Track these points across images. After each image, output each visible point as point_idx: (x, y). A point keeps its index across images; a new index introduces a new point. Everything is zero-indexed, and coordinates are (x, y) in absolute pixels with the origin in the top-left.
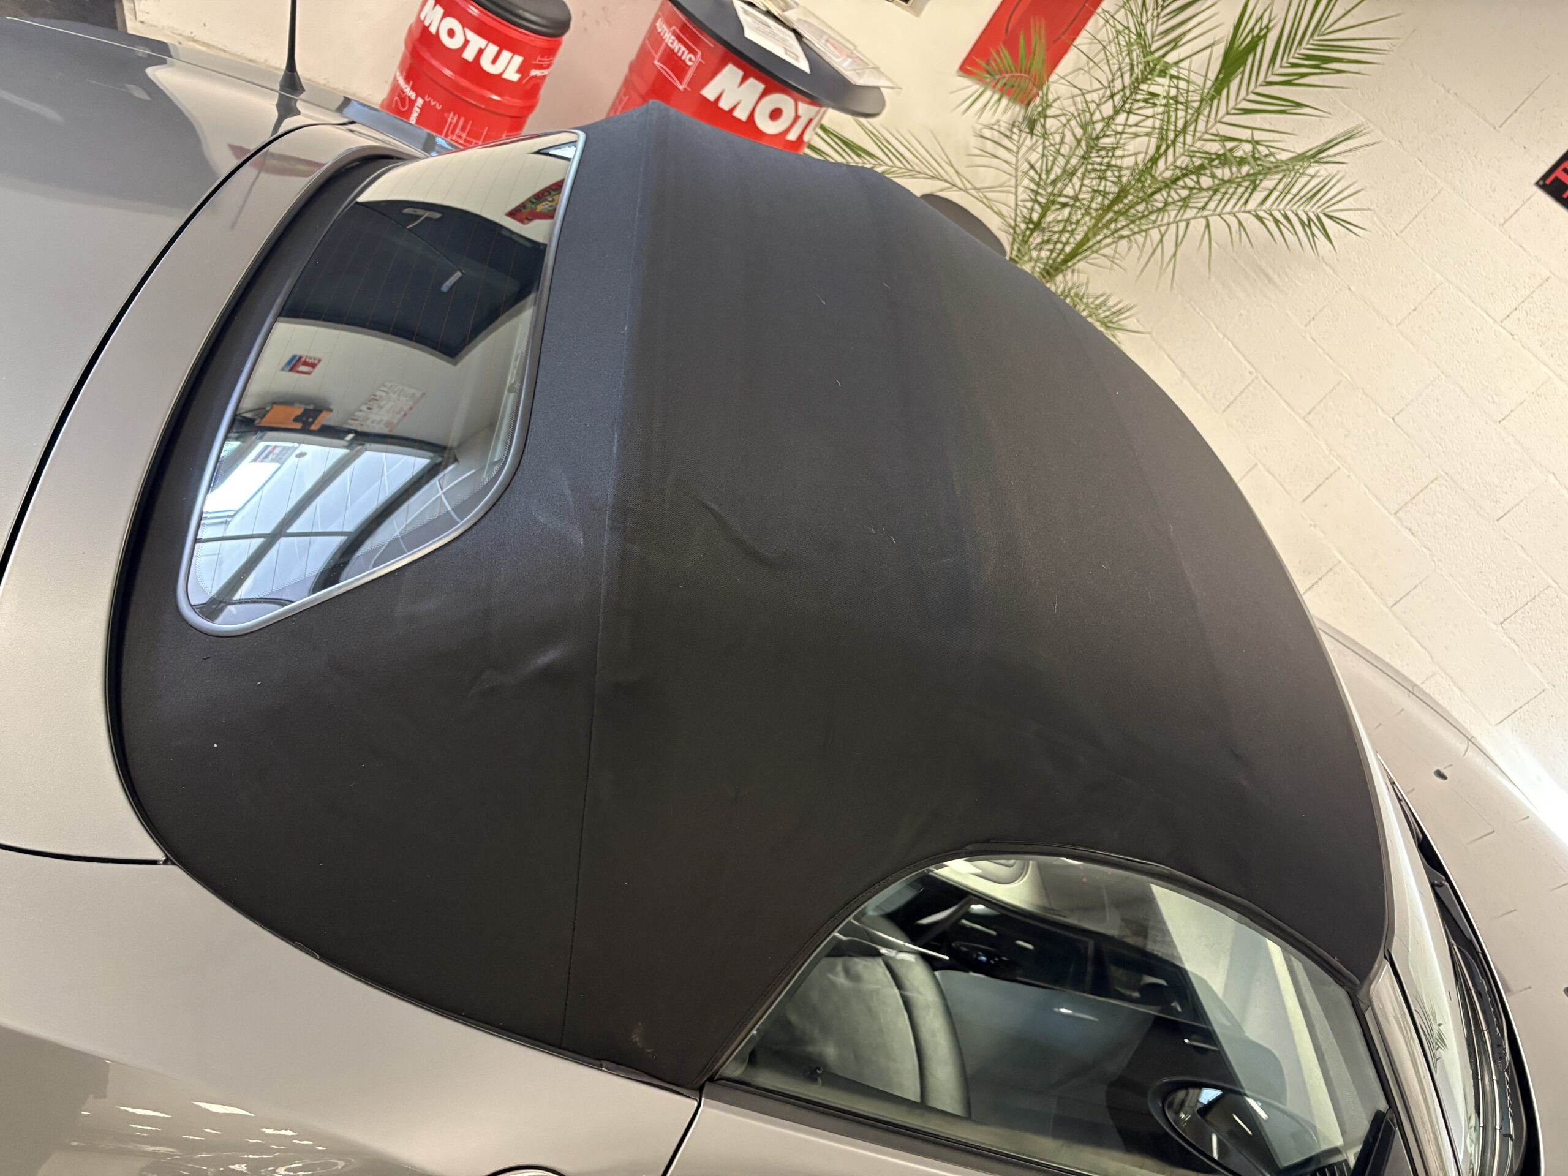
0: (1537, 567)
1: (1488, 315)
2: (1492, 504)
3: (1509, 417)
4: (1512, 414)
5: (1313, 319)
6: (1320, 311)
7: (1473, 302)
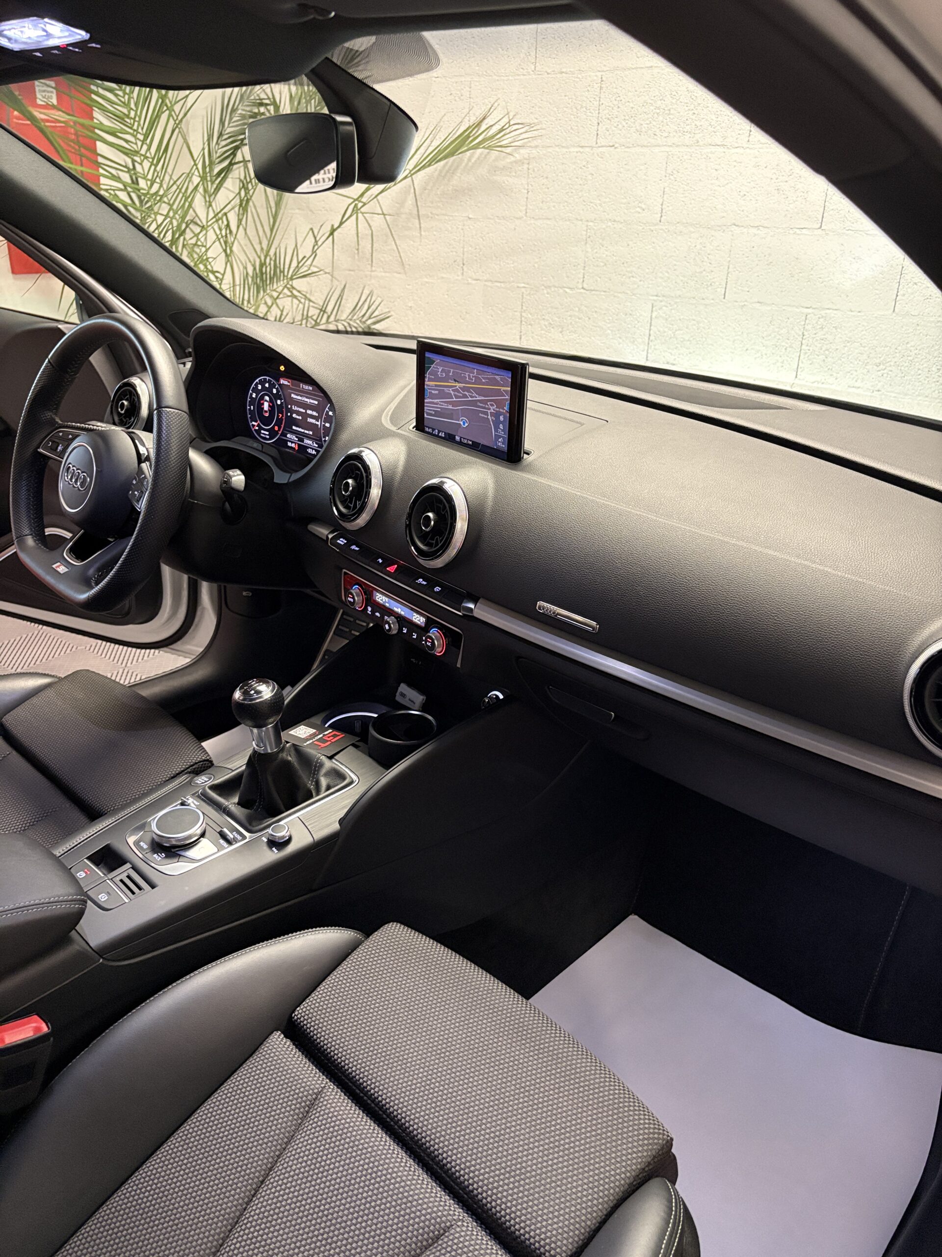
0: (784, 308)
1: (582, 147)
2: (710, 288)
3: (664, 211)
4: (664, 207)
5: (464, 264)
6: (463, 254)
7: (563, 147)
